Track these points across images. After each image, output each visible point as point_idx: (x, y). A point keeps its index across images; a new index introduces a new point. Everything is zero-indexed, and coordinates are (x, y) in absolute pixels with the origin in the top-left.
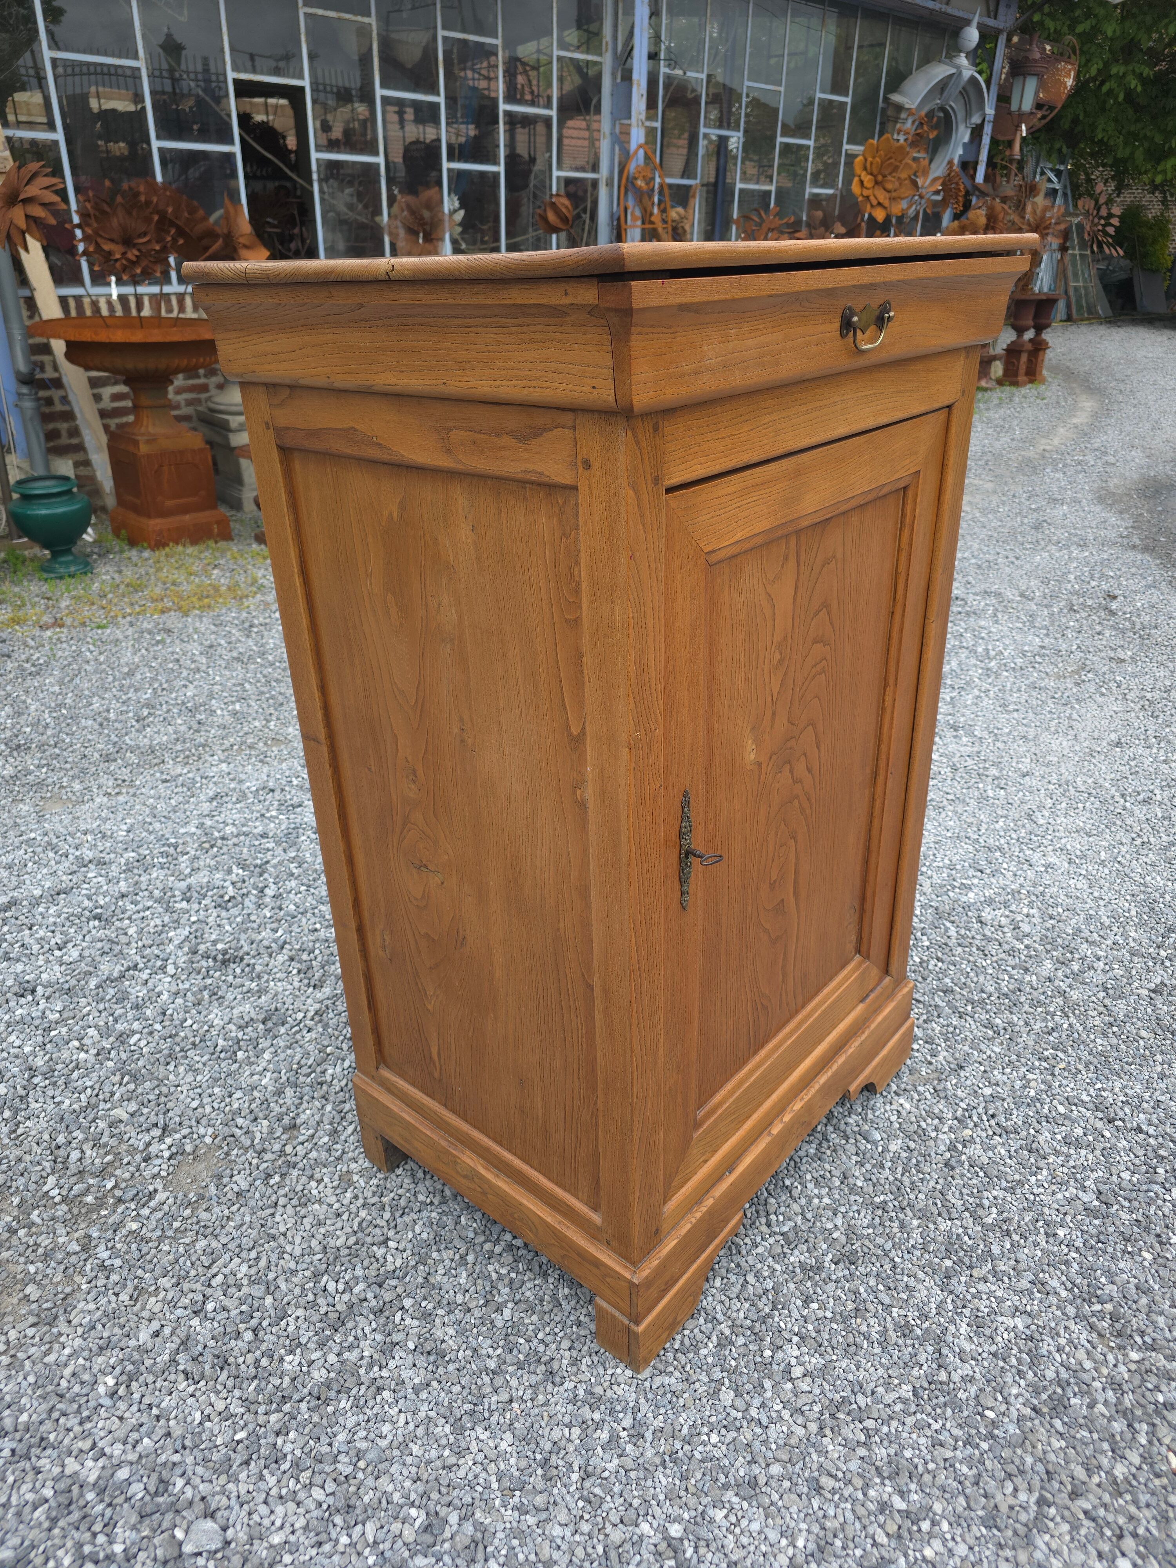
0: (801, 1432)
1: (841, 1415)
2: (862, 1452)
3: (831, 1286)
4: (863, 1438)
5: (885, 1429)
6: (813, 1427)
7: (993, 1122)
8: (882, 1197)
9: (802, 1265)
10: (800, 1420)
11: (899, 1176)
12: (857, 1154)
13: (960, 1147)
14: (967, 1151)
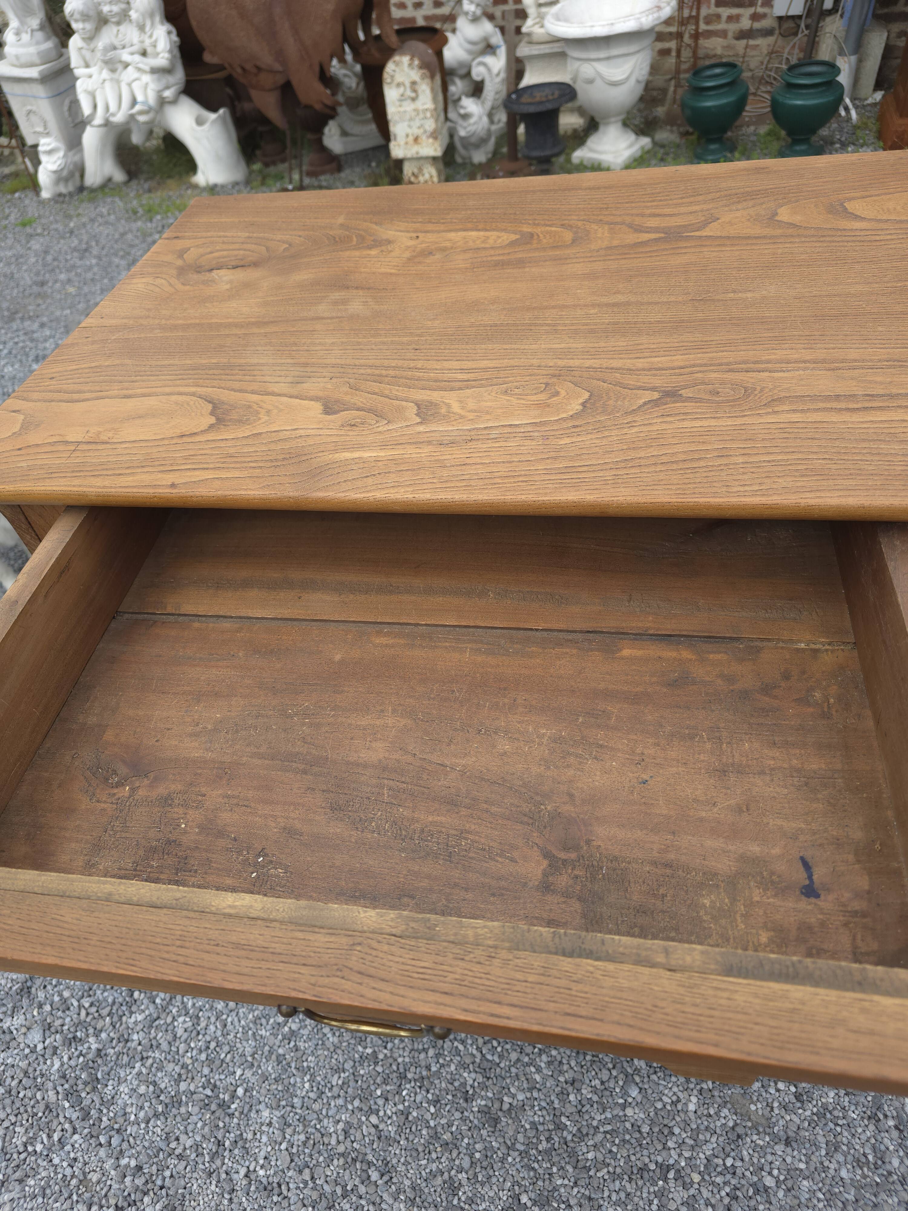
0: (333, 1142)
1: (358, 1165)
2: (339, 1190)
3: (458, 1115)
4: (349, 1188)
5: (363, 1202)
6: (341, 1149)
7: (727, 1200)
8: (568, 1123)
9: (464, 1084)
10: (341, 1138)
11: (602, 1130)
12: (602, 1083)
13: (671, 1175)
14: (672, 1184)
